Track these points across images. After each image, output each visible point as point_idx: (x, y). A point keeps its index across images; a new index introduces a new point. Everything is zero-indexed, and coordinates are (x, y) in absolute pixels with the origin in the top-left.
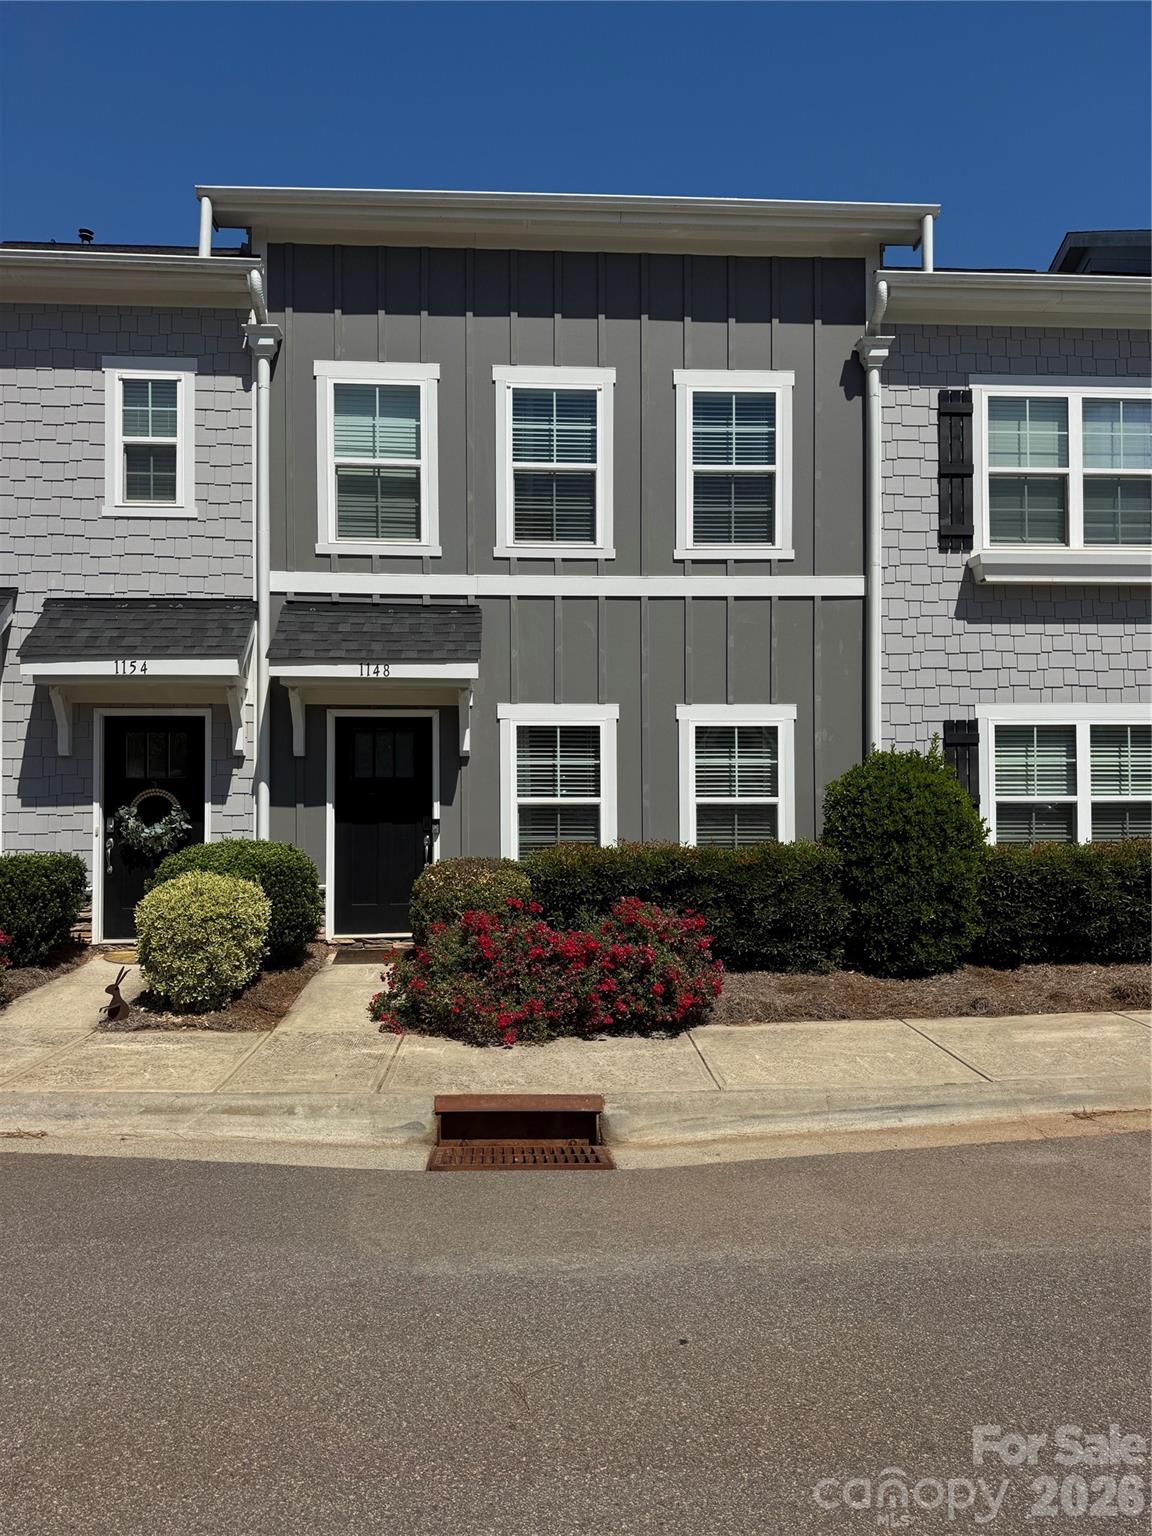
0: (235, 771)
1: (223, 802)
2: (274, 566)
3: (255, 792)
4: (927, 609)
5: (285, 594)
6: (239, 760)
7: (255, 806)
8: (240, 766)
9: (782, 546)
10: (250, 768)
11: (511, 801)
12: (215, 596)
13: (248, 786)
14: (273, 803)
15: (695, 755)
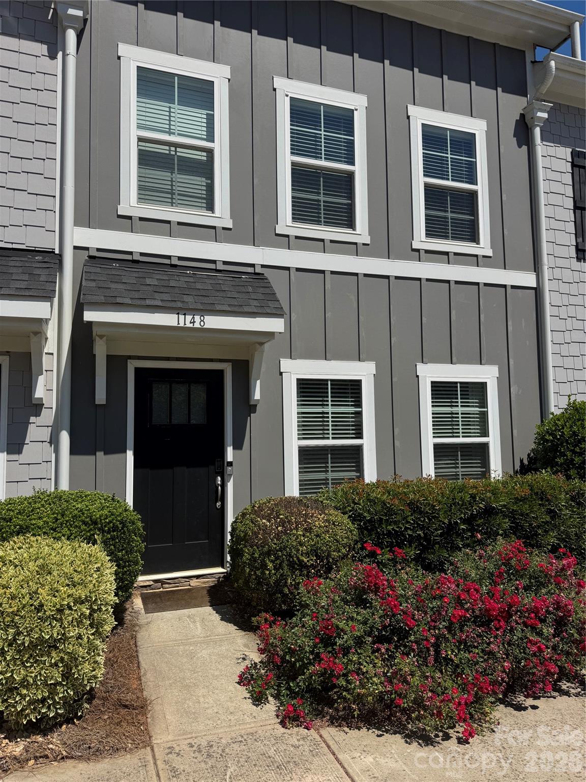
0: (32, 419)
1: (19, 452)
2: (77, 223)
3: (54, 441)
4: (573, 300)
5: (87, 249)
6: (37, 408)
7: (54, 455)
8: (38, 414)
9: (484, 247)
10: (48, 416)
11: (293, 443)
12: (15, 246)
13: (46, 434)
14: (73, 451)
15: (431, 404)
